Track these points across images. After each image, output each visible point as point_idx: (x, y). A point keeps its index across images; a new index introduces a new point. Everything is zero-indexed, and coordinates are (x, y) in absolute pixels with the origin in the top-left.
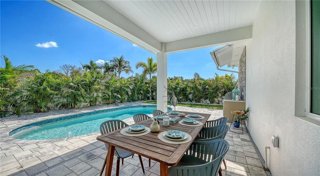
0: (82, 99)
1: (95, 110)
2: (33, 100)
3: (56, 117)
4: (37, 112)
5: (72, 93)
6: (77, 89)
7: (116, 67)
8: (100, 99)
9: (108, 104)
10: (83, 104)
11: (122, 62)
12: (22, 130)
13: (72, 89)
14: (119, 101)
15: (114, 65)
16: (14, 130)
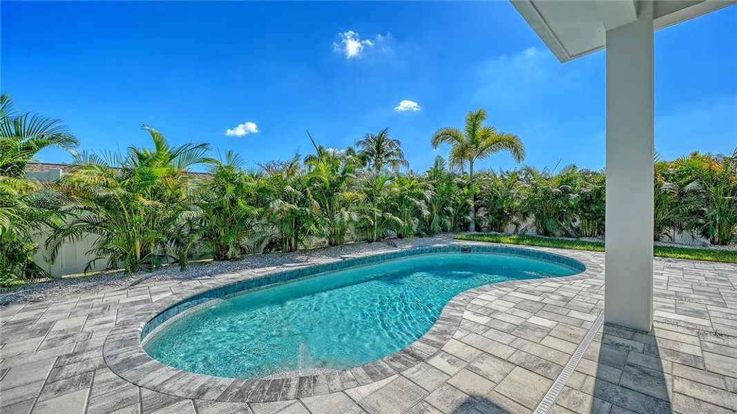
0: (313, 227)
1: (344, 258)
2: (212, 230)
3: (258, 275)
4: (219, 259)
5: (292, 211)
6: (303, 202)
7: (369, 157)
8: (351, 229)
9: (370, 241)
10: (316, 240)
11: (383, 144)
12: (183, 310)
13: (291, 203)
14: (393, 234)
15: (367, 153)
16: (163, 312)
